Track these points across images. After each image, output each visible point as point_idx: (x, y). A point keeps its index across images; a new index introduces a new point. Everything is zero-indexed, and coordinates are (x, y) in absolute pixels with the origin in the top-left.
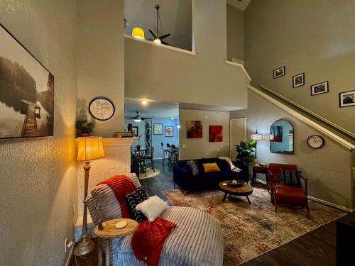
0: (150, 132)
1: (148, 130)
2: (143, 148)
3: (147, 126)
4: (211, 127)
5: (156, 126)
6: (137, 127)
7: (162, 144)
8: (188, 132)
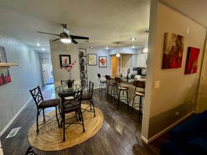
0: (85, 63)
1: (83, 60)
2: (77, 83)
3: (81, 55)
4: (189, 49)
5: (91, 56)
6: (69, 56)
7: (99, 76)
8: (164, 56)
